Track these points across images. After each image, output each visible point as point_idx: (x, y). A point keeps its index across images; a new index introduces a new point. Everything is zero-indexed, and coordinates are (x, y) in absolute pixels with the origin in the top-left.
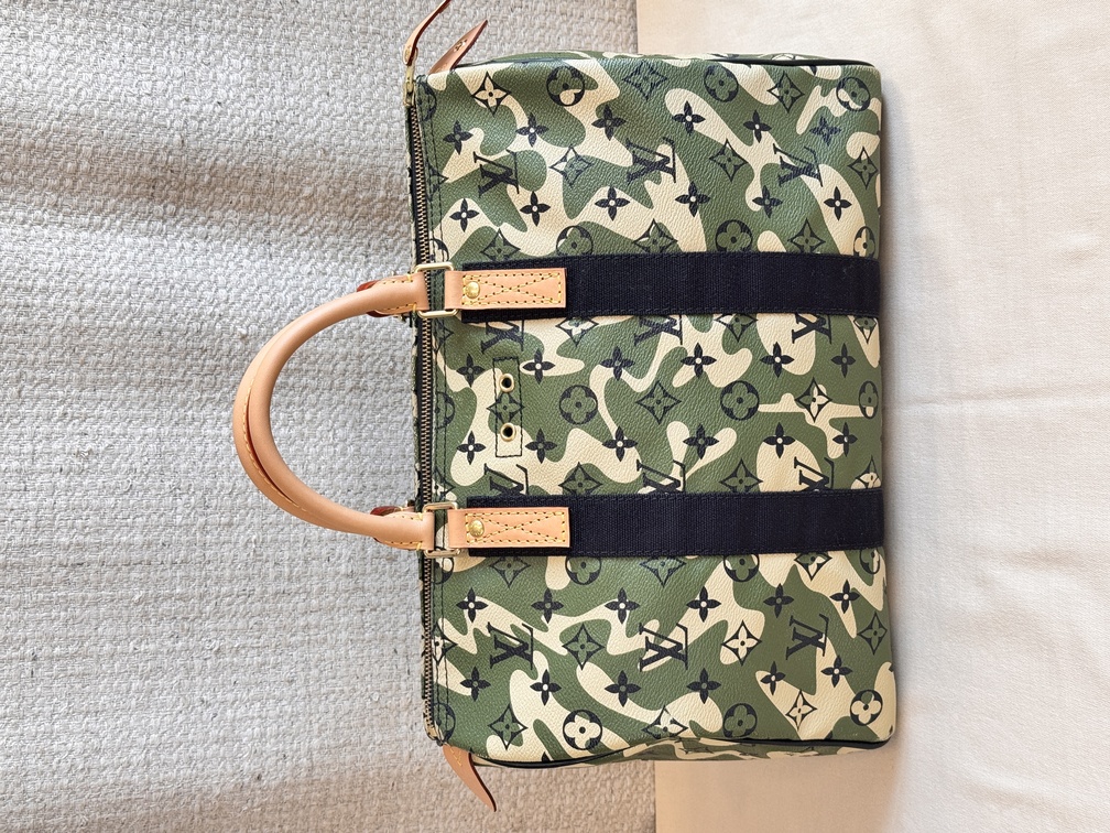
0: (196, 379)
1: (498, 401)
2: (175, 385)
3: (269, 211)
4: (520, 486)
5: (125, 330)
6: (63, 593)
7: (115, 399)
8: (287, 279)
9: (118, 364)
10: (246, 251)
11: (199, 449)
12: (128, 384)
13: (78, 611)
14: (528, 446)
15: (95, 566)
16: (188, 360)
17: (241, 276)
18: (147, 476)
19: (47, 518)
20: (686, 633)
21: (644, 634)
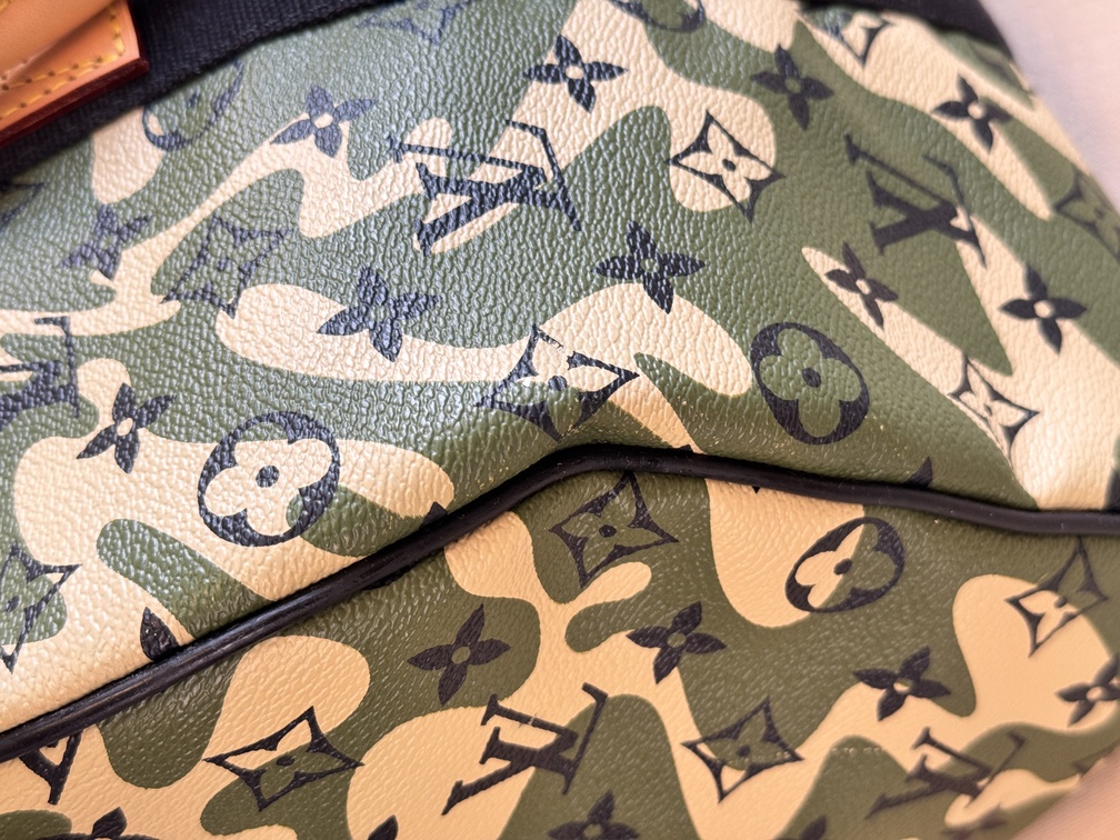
20: (544, 139)
21: (410, 159)
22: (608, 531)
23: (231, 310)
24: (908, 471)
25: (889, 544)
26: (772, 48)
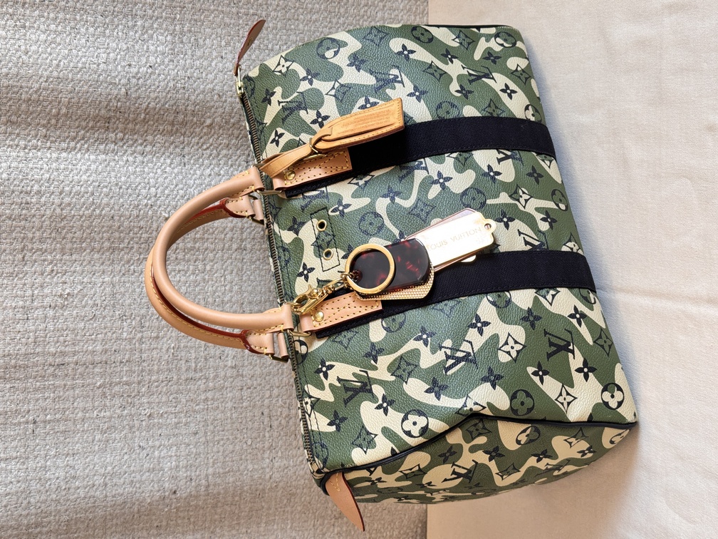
0: (136, 246)
2: (122, 250)
3: (184, 134)
5: (90, 217)
6: (52, 382)
7: (84, 260)
8: (195, 180)
9: (86, 238)
10: (168, 161)
11: (138, 290)
12: (92, 250)
13: (61, 393)
15: (72, 365)
16: (131, 234)
17: (165, 178)
18: (105, 308)
19: (41, 337)
20: (472, 345)
21: (443, 350)
22: (477, 430)
23: (406, 382)
24: (543, 417)
25: (537, 430)
26: (527, 309)
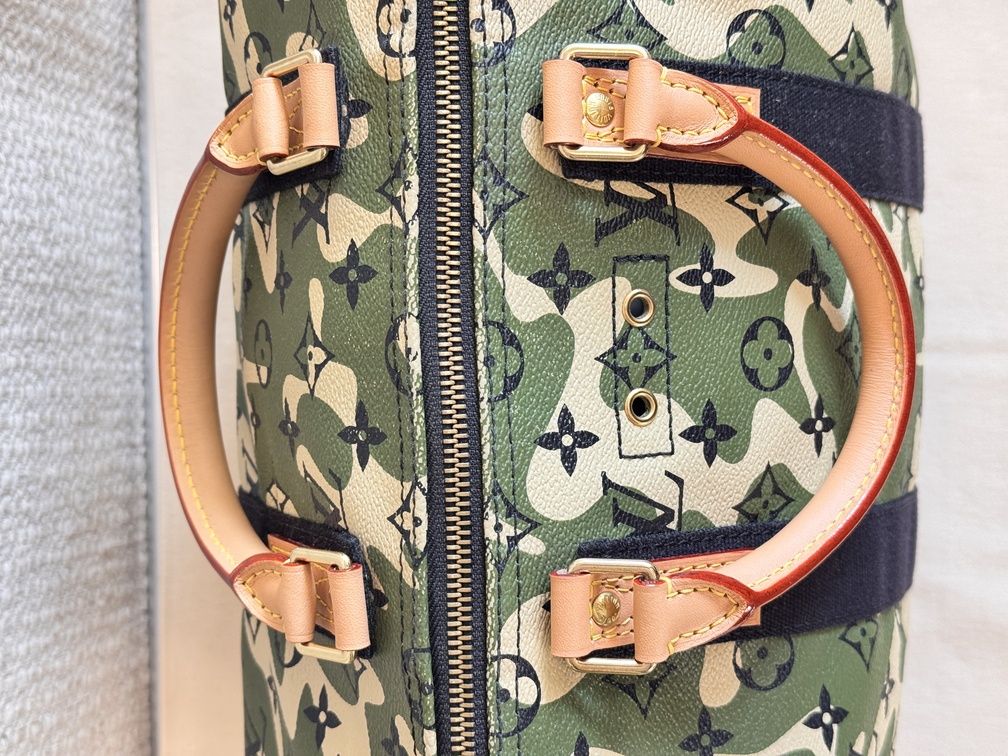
1: (620, 343)
4: (669, 514)
14: (683, 435)
